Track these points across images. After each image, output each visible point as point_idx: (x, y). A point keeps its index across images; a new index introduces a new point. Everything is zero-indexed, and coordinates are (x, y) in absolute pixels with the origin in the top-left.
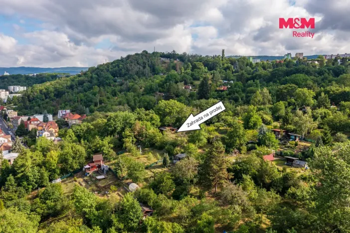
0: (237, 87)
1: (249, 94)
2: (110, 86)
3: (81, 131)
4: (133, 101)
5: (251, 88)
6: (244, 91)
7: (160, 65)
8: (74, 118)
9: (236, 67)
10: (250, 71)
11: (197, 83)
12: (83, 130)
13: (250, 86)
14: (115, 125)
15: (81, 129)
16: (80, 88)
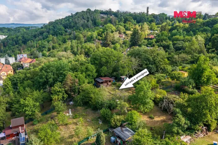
0: (163, 35)
1: (175, 42)
2: (62, 35)
3: (18, 79)
4: (76, 48)
5: (176, 36)
6: (170, 39)
7: (100, 20)
8: (26, 62)
9: (158, 20)
10: (170, 23)
11: (129, 32)
12: (20, 78)
13: (175, 35)
14: (47, 76)
15: (18, 78)
16: (40, 37)
